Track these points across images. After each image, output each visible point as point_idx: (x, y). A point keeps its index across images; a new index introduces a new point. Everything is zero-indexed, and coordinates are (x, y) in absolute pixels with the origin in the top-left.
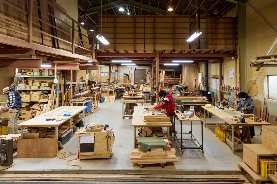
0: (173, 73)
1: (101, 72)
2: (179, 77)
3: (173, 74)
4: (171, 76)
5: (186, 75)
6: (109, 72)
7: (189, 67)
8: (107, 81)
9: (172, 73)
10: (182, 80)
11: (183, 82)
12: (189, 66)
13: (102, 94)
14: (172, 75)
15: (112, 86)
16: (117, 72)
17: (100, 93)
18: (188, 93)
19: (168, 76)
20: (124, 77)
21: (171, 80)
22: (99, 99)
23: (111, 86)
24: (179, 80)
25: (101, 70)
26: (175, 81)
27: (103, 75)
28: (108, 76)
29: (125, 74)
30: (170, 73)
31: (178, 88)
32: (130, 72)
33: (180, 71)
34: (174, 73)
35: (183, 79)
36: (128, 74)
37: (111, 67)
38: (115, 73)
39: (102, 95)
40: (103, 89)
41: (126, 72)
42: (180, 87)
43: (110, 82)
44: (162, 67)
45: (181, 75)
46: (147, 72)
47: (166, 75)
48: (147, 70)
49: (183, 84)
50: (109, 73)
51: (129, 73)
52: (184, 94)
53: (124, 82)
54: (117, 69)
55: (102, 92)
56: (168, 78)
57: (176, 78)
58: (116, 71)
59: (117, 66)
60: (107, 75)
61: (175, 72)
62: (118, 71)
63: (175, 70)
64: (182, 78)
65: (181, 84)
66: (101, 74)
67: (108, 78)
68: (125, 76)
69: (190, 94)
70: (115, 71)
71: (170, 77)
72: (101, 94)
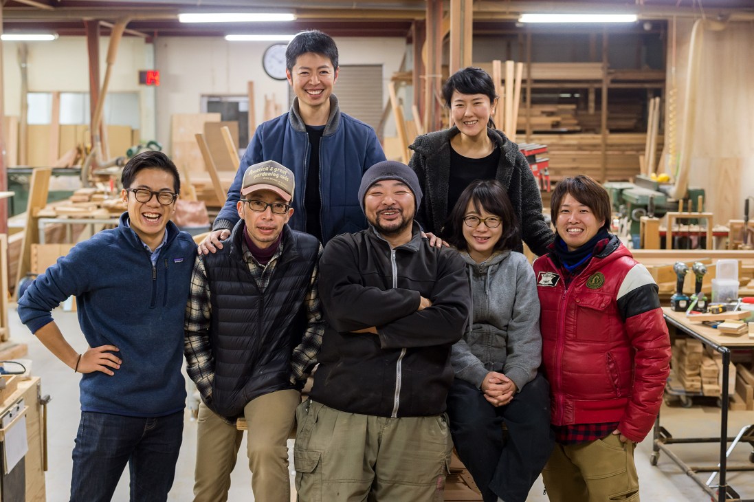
0: (592, 97)
1: (26, 89)
2: (641, 128)
3: (592, 105)
4: (576, 114)
5: (693, 101)
6: (85, 85)
7: (719, 36)
8: (76, 162)
9: (585, 92)
10: (660, 147)
11: (668, 159)
12: (717, 27)
13: (35, 249)
14: (586, 108)
15: (109, 189)
16: (148, 90)
17: (19, 243)
18: (695, 228)
19: (551, 114)
20: (208, 126)
21: (580, 147)
22: (11, 290)
23: (101, 187)
24: (641, 148)
25: (24, 72)
26: (606, 157)
27: (39, 112)
28: (78, 121)
29: (214, 104)
30: (572, 91)
31: (624, 202)
32: (251, 84)
33: (653, 75)
34: (598, 93)
35: (670, 139)
36: (242, 108)
37: (104, 44)
38: (136, 94)
39: (33, 260)
40: (42, 213)
41: (219, 88)
42: (642, 197)
43: (94, 165)
44: (509, 46)
45: (654, 104)
46: (389, 87)
47: (538, 109)
48: (390, 70)
49: (662, 176)
50: (88, 97)
51: (250, 95)
52: (663, 237)
53: (208, 168)
54: (149, 66)
55: (34, 237)
56: (554, 130)
57: (613, 131)
58: (146, 78)
59: (148, 41)
60: (73, 112)
61: (613, 81)
62: (161, 78)
63: (612, 65)
64: (661, 131)
65: (653, 177)
66: (24, 106)
67: (80, 141)
68: (216, 117)
69: (711, 239)
70: (133, 83)
71: (570, 122)
72: (28, 252)
